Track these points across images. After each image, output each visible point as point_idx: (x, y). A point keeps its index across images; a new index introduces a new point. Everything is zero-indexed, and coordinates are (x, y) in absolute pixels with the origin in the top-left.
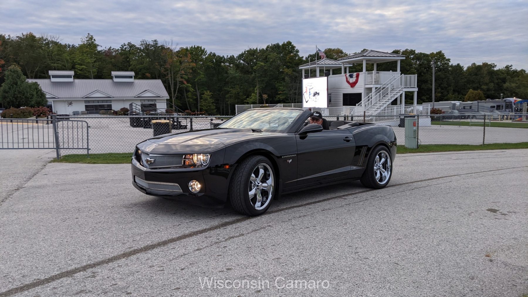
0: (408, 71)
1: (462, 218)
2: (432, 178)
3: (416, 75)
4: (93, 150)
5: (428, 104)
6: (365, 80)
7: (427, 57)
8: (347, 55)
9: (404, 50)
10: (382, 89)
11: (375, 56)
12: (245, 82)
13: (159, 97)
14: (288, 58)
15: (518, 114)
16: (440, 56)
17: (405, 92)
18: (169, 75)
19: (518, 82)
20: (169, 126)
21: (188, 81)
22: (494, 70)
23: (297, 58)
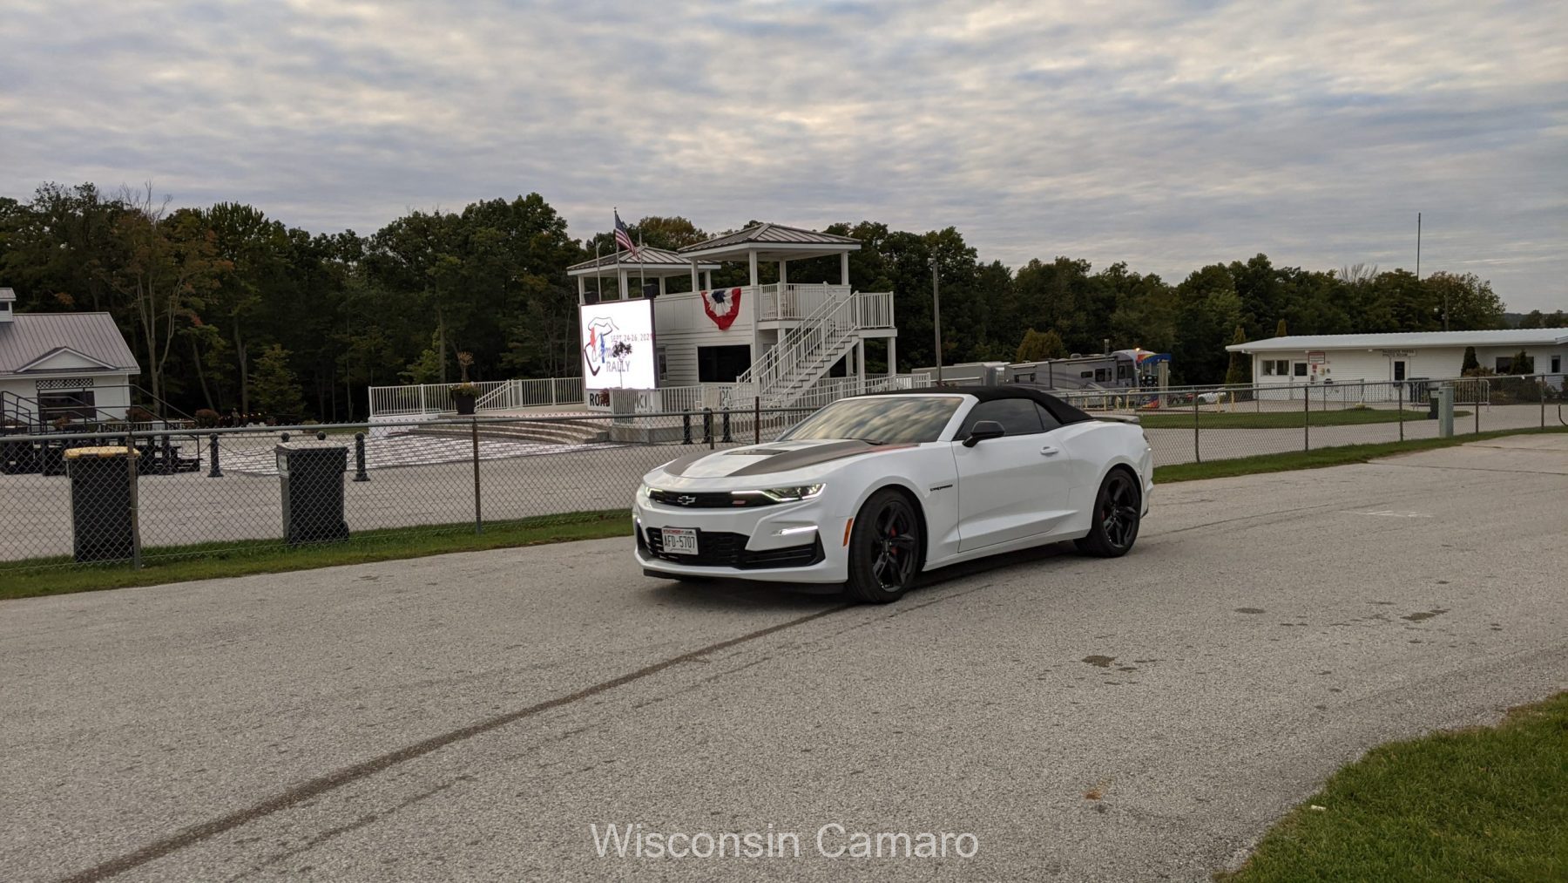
0: (871, 282)
3: (892, 293)
5: (927, 371)
6: (757, 309)
7: (918, 247)
8: (704, 236)
9: (858, 224)
10: (805, 334)
11: (779, 242)
12: (400, 315)
13: (105, 369)
14: (533, 245)
15: (1149, 390)
16: (949, 241)
17: (865, 340)
18: (141, 298)
19: (1144, 307)
20: (127, 464)
21: (206, 317)
22: (1084, 277)
23: (561, 244)
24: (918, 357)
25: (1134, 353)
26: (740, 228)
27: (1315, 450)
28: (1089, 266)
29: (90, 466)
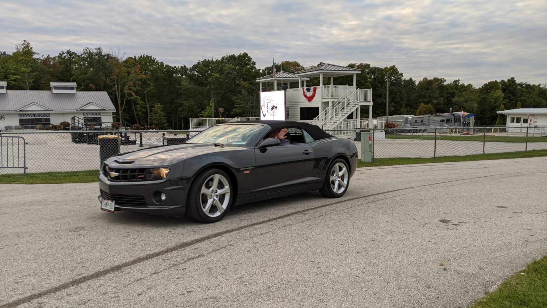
0: (363, 85)
1: (417, 229)
2: (387, 191)
3: (371, 89)
4: (31, 169)
5: (383, 118)
6: (322, 94)
7: (381, 72)
8: (303, 68)
9: (359, 64)
10: (339, 103)
11: (331, 70)
12: (199, 94)
13: (105, 110)
14: (244, 71)
15: (466, 127)
16: (393, 70)
17: (361, 106)
18: (116, 87)
19: (465, 96)
20: (117, 141)
21: (137, 93)
22: (443, 85)
23: (254, 70)
24: (380, 113)
25: (461, 113)
26: (316, 65)
27: (529, 151)
28: (445, 80)
29: (106, 141)
